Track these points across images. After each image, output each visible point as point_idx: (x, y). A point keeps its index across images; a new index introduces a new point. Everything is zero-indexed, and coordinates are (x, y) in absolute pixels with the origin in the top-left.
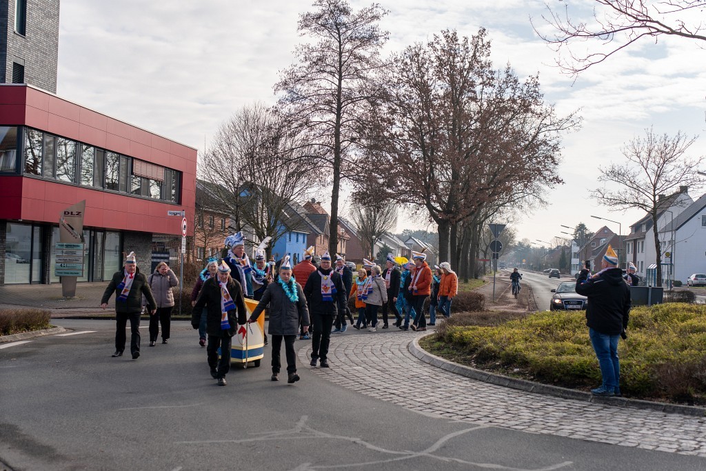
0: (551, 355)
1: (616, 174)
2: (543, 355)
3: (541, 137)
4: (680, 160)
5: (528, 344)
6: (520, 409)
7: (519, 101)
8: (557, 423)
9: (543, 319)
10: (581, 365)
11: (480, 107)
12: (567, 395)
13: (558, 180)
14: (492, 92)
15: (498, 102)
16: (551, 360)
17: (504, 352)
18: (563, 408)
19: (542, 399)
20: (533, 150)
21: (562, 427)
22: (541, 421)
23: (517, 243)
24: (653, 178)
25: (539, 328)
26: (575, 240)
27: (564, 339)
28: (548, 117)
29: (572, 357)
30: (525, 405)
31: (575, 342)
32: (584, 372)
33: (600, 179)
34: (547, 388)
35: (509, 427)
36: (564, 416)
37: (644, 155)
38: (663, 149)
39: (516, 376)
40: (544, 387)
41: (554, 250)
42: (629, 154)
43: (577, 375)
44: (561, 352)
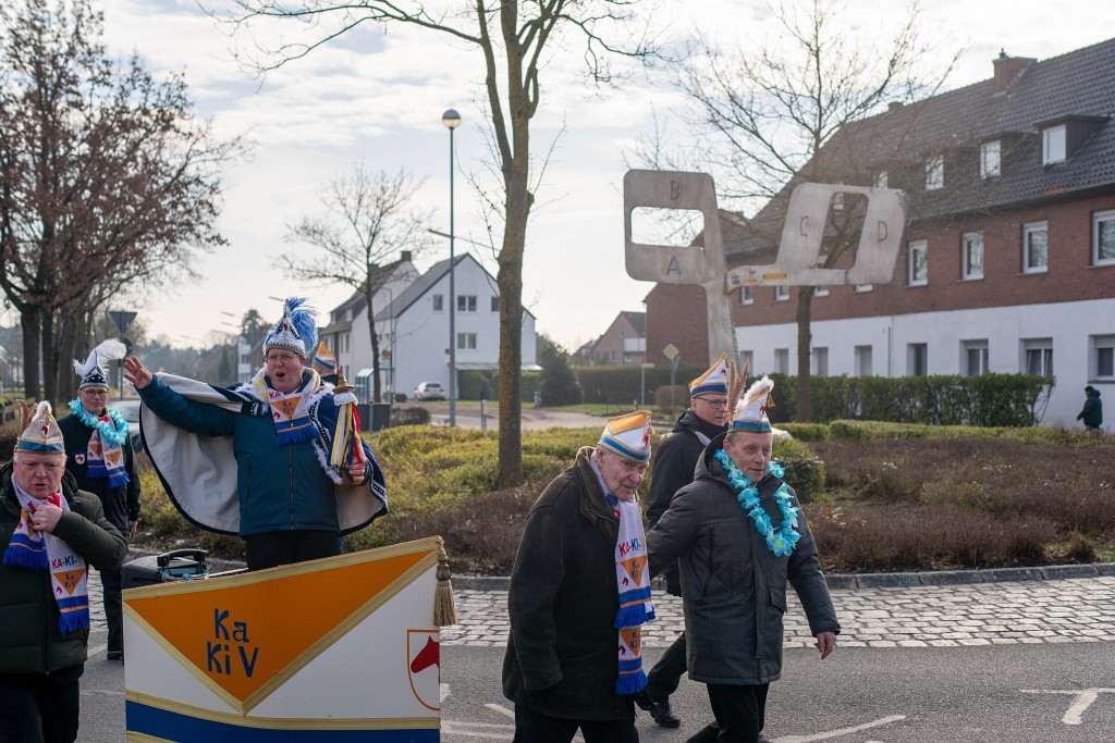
1: (311, 232)
3: (191, 171)
4: (404, 211)
7: (154, 112)
11: (88, 119)
13: (218, 239)
14: (109, 96)
15: (118, 113)
17: (158, 515)
20: (179, 192)
23: (149, 342)
24: (366, 238)
26: (243, 334)
28: (202, 140)
33: (287, 238)
37: (352, 202)
38: (379, 193)
40: (227, 565)
41: (210, 351)
42: (329, 201)
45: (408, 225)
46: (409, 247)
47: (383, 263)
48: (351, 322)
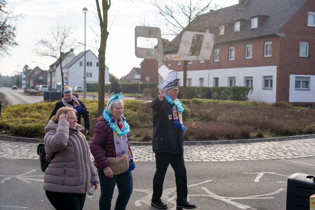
0: (20, 124)
1: (43, 42)
2: (16, 124)
3: (7, 23)
5: (9, 119)
6: (8, 149)
8: (26, 154)
9: (14, 108)
10: (35, 127)
12: (29, 141)
13: (16, 44)
16: (21, 126)
18: (28, 147)
19: (17, 144)
21: (29, 155)
22: (19, 153)
24: (60, 45)
25: (13, 112)
26: (24, 72)
27: (25, 116)
29: (30, 124)
30: (10, 147)
31: (30, 117)
32: (36, 130)
33: (36, 44)
34: (20, 138)
35: (4, 158)
36: (29, 150)
37: (56, 34)
38: (64, 32)
39: (4, 134)
40: (18, 138)
41: (13, 77)
43: (33, 132)
44: (25, 122)
45: (72, 41)
46: (72, 48)
47: (65, 52)
48: (56, 69)
